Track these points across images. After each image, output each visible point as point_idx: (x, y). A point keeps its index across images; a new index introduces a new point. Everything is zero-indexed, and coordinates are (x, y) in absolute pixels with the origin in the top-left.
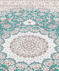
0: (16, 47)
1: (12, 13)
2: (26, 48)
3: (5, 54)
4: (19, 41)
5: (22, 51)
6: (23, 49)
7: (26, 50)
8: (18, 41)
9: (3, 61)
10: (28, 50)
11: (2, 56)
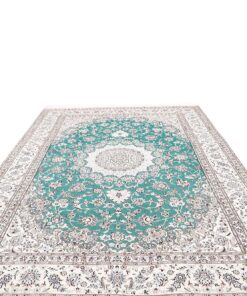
1: (97, 124)
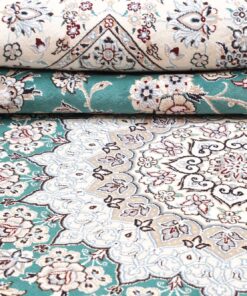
0: (139, 176)
2: (210, 185)
3: (49, 216)
4: (171, 138)
5: (178, 201)
6: (190, 190)
7: (210, 197)
8: (159, 138)
9: (30, 255)
10: (221, 201)
11: (28, 225)
